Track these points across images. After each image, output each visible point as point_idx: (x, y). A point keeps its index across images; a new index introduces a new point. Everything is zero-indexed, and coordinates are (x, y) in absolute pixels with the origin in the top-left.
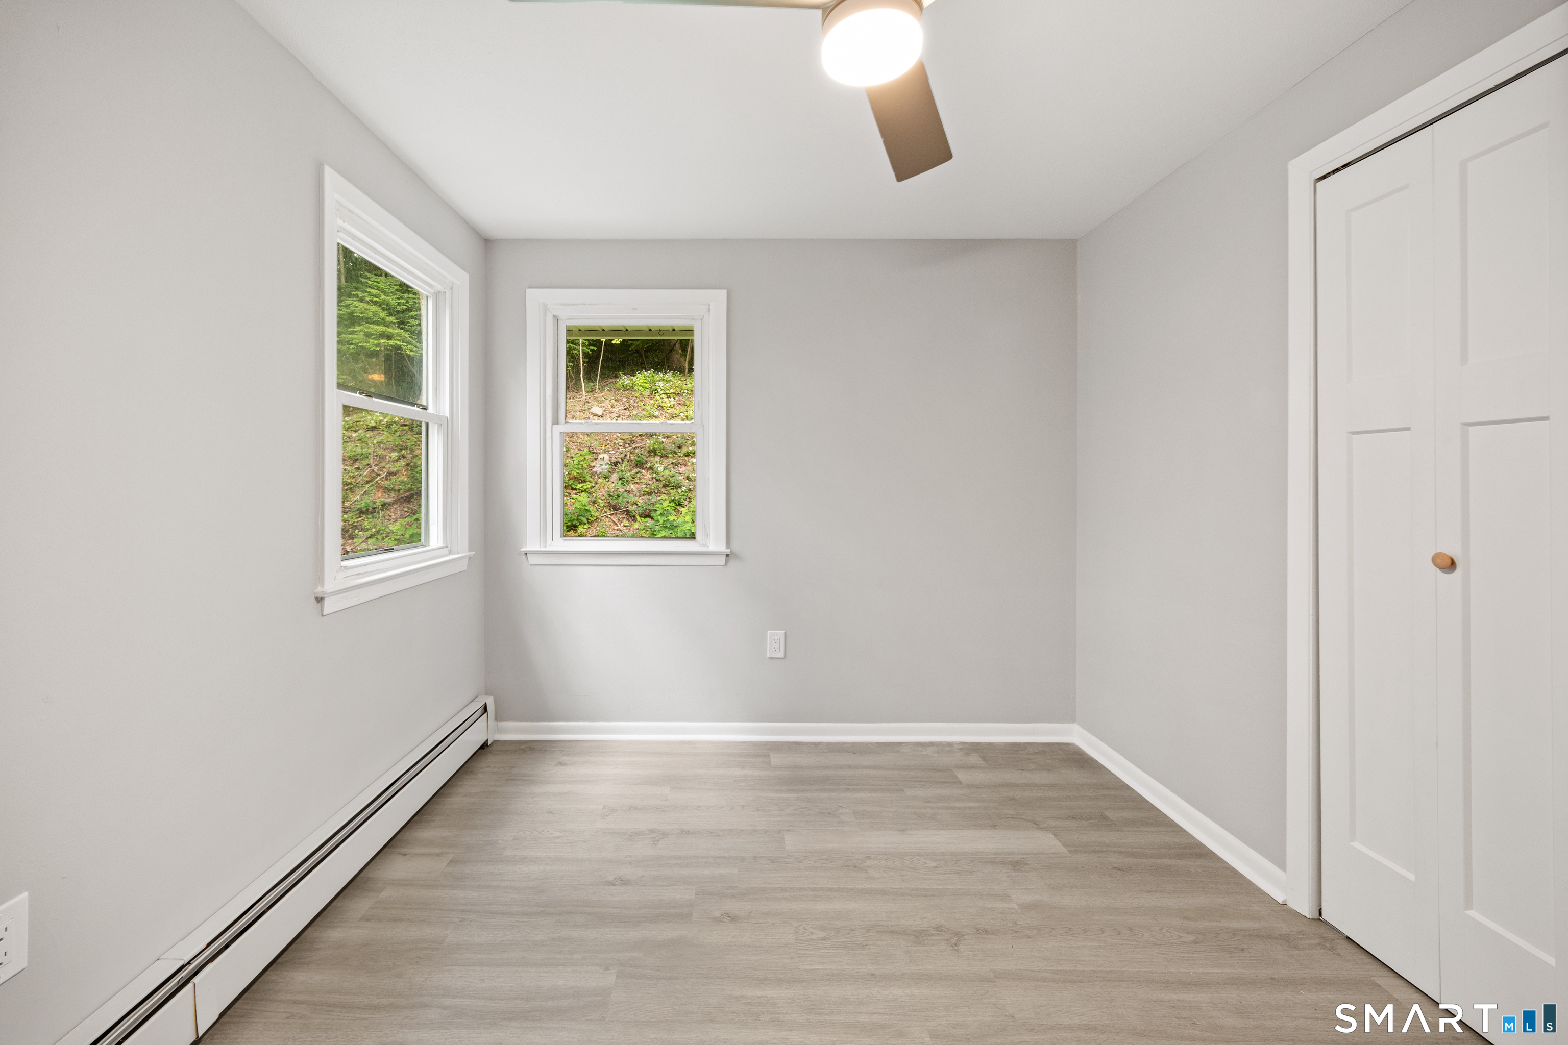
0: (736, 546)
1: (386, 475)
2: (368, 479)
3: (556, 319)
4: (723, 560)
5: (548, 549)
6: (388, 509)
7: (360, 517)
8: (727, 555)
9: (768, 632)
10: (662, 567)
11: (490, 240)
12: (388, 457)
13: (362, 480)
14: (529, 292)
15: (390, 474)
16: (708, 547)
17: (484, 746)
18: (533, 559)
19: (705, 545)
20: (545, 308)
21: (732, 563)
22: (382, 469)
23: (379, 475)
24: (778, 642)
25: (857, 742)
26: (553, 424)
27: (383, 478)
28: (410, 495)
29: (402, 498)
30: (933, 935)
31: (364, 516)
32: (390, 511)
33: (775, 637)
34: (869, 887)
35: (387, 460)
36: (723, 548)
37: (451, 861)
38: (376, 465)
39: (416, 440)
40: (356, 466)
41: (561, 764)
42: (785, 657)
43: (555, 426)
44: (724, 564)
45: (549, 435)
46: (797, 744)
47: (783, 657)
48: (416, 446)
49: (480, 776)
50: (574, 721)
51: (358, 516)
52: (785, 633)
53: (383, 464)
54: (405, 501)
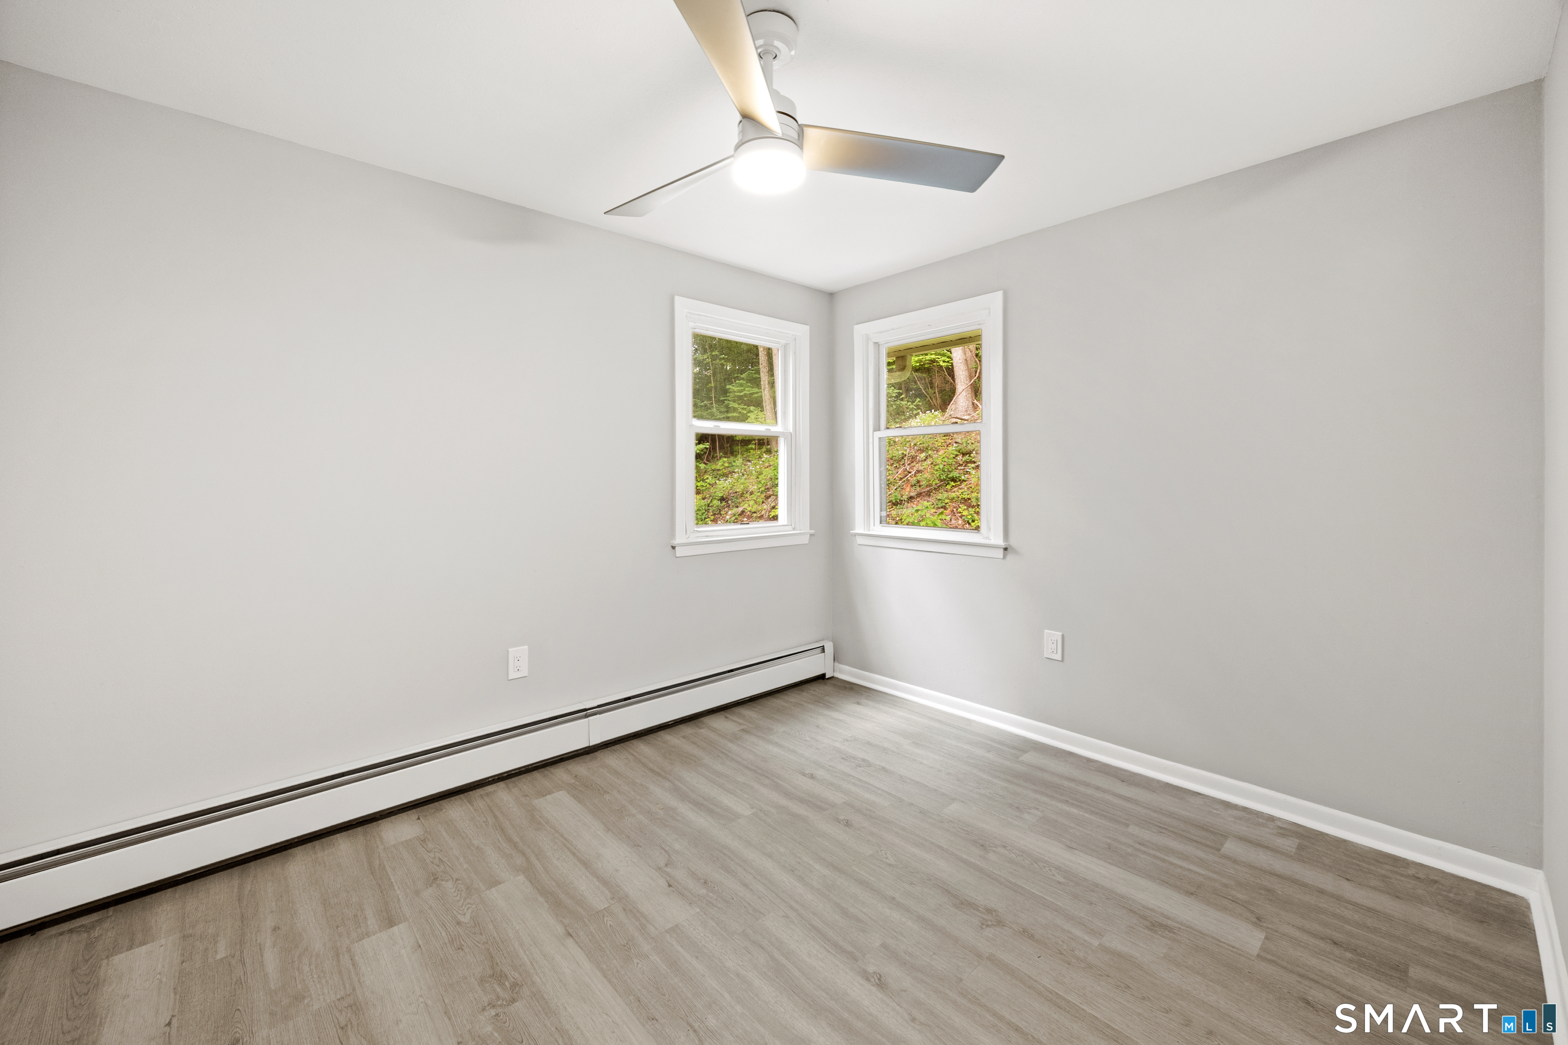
0: (1013, 542)
1: (915, 473)
2: (901, 477)
3: (877, 344)
4: (1000, 553)
5: (871, 533)
6: (912, 502)
7: (892, 507)
8: (1006, 549)
9: (1046, 631)
10: (950, 555)
11: (833, 293)
12: (918, 458)
13: (897, 477)
14: (856, 327)
15: (919, 471)
16: (990, 540)
17: (822, 677)
18: (860, 541)
19: (987, 538)
20: (868, 338)
21: (1010, 557)
22: (912, 468)
23: (910, 473)
24: (1055, 643)
25: (1142, 775)
26: (875, 430)
27: (912, 475)
28: (930, 489)
29: (924, 492)
30: (981, 912)
31: (895, 507)
32: (913, 503)
33: (1052, 637)
34: (974, 861)
35: (917, 460)
36: (1000, 542)
37: (742, 729)
38: (909, 464)
39: (943, 441)
40: (895, 466)
41: (858, 703)
42: (1063, 660)
43: (876, 433)
44: (1002, 558)
45: (871, 440)
46: (1071, 754)
47: (1060, 659)
48: (942, 446)
49: (804, 694)
50: (893, 679)
51: (890, 507)
52: (1063, 636)
53: (914, 464)
54: (927, 494)
